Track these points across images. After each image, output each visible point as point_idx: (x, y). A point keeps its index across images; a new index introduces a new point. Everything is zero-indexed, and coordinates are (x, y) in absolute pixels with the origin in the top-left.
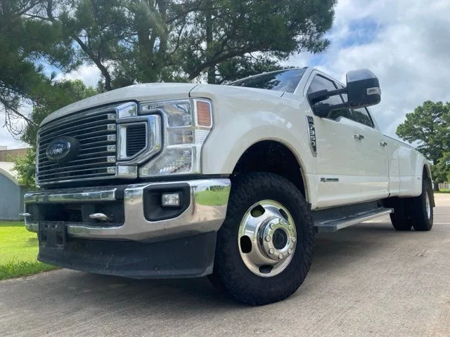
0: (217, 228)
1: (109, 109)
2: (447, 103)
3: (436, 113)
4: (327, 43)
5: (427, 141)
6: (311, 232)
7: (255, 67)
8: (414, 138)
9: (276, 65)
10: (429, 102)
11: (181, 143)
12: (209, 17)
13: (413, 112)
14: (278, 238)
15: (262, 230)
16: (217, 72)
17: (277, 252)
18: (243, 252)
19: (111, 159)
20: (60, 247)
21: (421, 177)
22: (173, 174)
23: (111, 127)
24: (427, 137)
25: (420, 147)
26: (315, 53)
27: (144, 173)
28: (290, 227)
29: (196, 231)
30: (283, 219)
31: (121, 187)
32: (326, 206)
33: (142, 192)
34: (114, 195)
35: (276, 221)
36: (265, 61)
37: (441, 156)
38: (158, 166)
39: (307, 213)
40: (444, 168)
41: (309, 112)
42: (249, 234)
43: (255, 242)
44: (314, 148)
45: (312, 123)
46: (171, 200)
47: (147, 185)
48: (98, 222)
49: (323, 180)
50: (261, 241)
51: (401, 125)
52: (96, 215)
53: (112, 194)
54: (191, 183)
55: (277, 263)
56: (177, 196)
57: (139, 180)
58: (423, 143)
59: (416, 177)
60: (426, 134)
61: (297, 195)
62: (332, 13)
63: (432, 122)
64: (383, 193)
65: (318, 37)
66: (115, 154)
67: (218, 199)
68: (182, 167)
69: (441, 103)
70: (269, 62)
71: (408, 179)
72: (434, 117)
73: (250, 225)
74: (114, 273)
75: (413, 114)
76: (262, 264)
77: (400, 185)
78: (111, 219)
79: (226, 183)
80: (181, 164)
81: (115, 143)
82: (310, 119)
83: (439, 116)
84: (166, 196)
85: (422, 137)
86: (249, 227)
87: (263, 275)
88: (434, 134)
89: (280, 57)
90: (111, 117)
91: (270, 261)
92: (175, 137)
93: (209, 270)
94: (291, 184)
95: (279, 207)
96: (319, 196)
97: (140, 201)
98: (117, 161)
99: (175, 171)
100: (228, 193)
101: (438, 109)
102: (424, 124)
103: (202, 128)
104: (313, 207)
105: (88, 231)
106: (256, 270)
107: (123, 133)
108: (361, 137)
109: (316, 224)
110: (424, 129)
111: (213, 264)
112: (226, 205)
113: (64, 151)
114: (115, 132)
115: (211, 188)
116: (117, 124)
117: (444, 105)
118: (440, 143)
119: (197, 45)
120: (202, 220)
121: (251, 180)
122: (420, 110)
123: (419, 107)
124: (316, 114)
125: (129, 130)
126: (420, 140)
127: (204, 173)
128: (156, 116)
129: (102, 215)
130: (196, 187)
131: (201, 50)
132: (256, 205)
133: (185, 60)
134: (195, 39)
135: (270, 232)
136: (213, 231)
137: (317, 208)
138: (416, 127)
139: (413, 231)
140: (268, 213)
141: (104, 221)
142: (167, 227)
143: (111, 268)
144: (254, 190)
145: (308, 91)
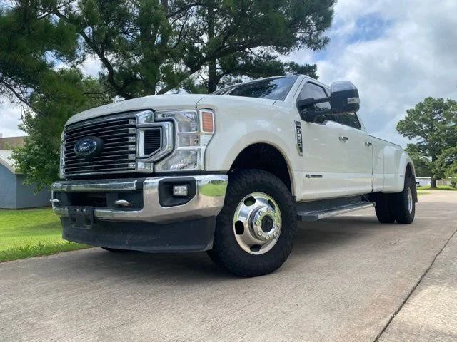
0: (216, 214)
1: (130, 115)
2: (448, 100)
3: (437, 109)
4: (326, 41)
5: (426, 138)
6: (294, 219)
7: (255, 62)
8: (414, 134)
9: (277, 60)
10: (431, 99)
11: (189, 145)
12: (210, 10)
13: (414, 108)
14: (266, 223)
15: (252, 217)
16: (217, 66)
17: (265, 235)
18: (237, 233)
19: (131, 157)
20: (88, 227)
21: (404, 175)
22: (182, 170)
23: (131, 131)
24: (427, 134)
25: (420, 143)
26: (314, 50)
27: (159, 168)
28: (276, 215)
29: (200, 216)
30: (270, 208)
31: (141, 179)
32: (309, 198)
33: (157, 184)
34: (135, 186)
35: (265, 209)
36: (266, 56)
37: (440, 153)
38: (170, 162)
39: (291, 203)
40: (442, 165)
41: (298, 117)
42: (242, 219)
43: (247, 226)
44: (301, 149)
45: (300, 127)
46: (180, 190)
47: (161, 179)
48: (121, 207)
49: (307, 176)
50: (251, 225)
51: (401, 121)
52: (120, 201)
53: (132, 184)
54: (197, 178)
55: (265, 244)
56: (185, 188)
57: (154, 175)
58: (423, 139)
59: (399, 175)
60: (427, 131)
61: (284, 189)
62: (332, 12)
63: (432, 119)
64: (367, 189)
65: (317, 36)
66: (134, 152)
67: (218, 191)
68: (189, 164)
69: (442, 99)
70: (269, 57)
71: (392, 176)
72: (435, 114)
73: (243, 212)
74: (133, 248)
75: (413, 110)
76: (253, 244)
77: (384, 181)
78: (132, 205)
79: (225, 178)
80: (188, 162)
81: (135, 144)
82: (298, 123)
83: (439, 113)
84: (176, 187)
85: (421, 133)
86: (242, 214)
87: (252, 253)
88: (434, 131)
89: (281, 52)
90: (131, 122)
91: (259, 242)
92: (184, 140)
93: (210, 246)
94: (279, 179)
95: (268, 198)
96: (303, 190)
97: (156, 190)
98: (136, 158)
99: (183, 167)
100: (226, 186)
101: (439, 106)
102: (425, 121)
103: (206, 134)
104: (298, 199)
105: (113, 214)
106: (247, 249)
107: (141, 135)
108: (346, 139)
109: (300, 214)
110: (424, 126)
111: (212, 242)
112: (224, 196)
113: (91, 148)
114: (135, 135)
115: (213, 182)
116: (137, 128)
117: (445, 101)
118: (439, 140)
119: (198, 37)
120: (205, 207)
121: (244, 175)
122: (421, 106)
123: (420, 103)
124: (303, 119)
125: (147, 133)
126: (420, 137)
127: (207, 170)
128: (169, 123)
129: (125, 201)
130: (200, 181)
131: (202, 42)
132: (249, 196)
133: (186, 52)
134: (196, 31)
135: (259, 218)
136: (214, 216)
137: (302, 200)
138: (416, 123)
139: (395, 224)
140: (258, 203)
141: (126, 207)
142: (177, 212)
143: (130, 244)
144: (247, 184)
145: (298, 98)
